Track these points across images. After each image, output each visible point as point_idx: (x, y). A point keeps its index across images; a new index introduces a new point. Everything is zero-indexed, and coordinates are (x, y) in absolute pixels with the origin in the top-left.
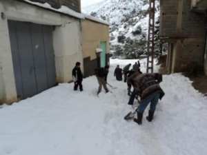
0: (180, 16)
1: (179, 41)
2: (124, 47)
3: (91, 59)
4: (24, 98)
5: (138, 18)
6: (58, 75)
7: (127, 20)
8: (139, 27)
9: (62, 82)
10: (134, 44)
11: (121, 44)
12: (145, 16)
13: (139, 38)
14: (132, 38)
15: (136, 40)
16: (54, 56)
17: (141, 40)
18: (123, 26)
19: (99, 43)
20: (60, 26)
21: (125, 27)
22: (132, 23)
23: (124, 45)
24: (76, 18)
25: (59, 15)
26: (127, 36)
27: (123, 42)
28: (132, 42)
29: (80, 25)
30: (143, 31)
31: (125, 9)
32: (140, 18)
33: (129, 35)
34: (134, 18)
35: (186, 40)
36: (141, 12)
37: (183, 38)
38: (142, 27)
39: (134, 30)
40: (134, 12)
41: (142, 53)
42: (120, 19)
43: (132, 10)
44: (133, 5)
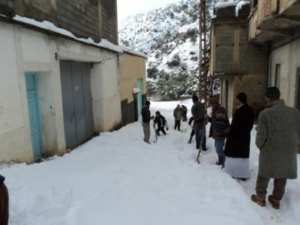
0: (236, 49)
1: (236, 78)
2: (158, 84)
3: (129, 102)
4: (72, 149)
5: (173, 43)
6: (96, 122)
7: (159, 47)
8: (176, 56)
9: (102, 131)
10: (170, 79)
11: (152, 80)
12: (184, 41)
13: (176, 71)
14: (168, 71)
15: (173, 75)
16: (91, 99)
17: (180, 74)
18: (154, 55)
19: (136, 81)
20: (99, 63)
21: (157, 56)
22: (166, 51)
23: (157, 80)
24: (114, 52)
25: (98, 50)
26: (160, 68)
27: (155, 78)
28: (167, 77)
29: (118, 60)
30: (182, 62)
31: (156, 31)
32: (178, 43)
33: (163, 67)
34: (169, 44)
35: (245, 77)
36: (178, 35)
37: (242, 74)
38: (180, 55)
39: (170, 61)
40: (168, 35)
41: (183, 92)
42: (150, 45)
43: (165, 32)
44: (167, 25)
